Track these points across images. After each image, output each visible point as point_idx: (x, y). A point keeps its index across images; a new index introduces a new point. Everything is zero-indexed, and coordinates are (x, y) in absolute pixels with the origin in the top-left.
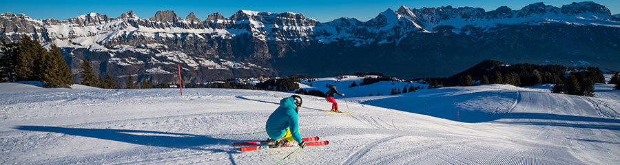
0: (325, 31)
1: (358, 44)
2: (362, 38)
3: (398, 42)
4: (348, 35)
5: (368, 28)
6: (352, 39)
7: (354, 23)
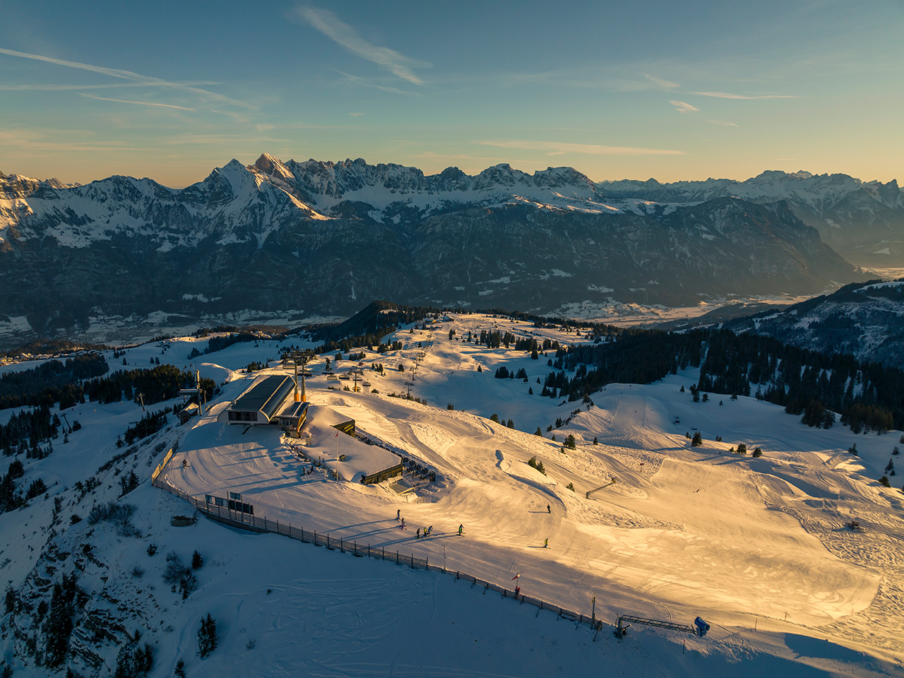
0: (70, 211)
1: (166, 247)
2: (176, 231)
3: (262, 238)
4: (136, 224)
5: (188, 206)
6: (149, 232)
7: (147, 191)
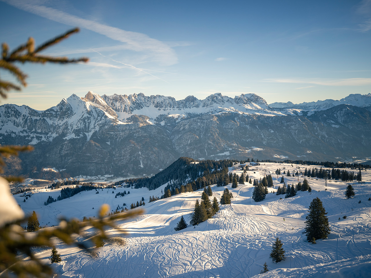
1: (35, 142)
2: (41, 133)
3: (89, 135)
4: (18, 130)
5: (48, 120)
6: (25, 134)
7: (24, 112)
